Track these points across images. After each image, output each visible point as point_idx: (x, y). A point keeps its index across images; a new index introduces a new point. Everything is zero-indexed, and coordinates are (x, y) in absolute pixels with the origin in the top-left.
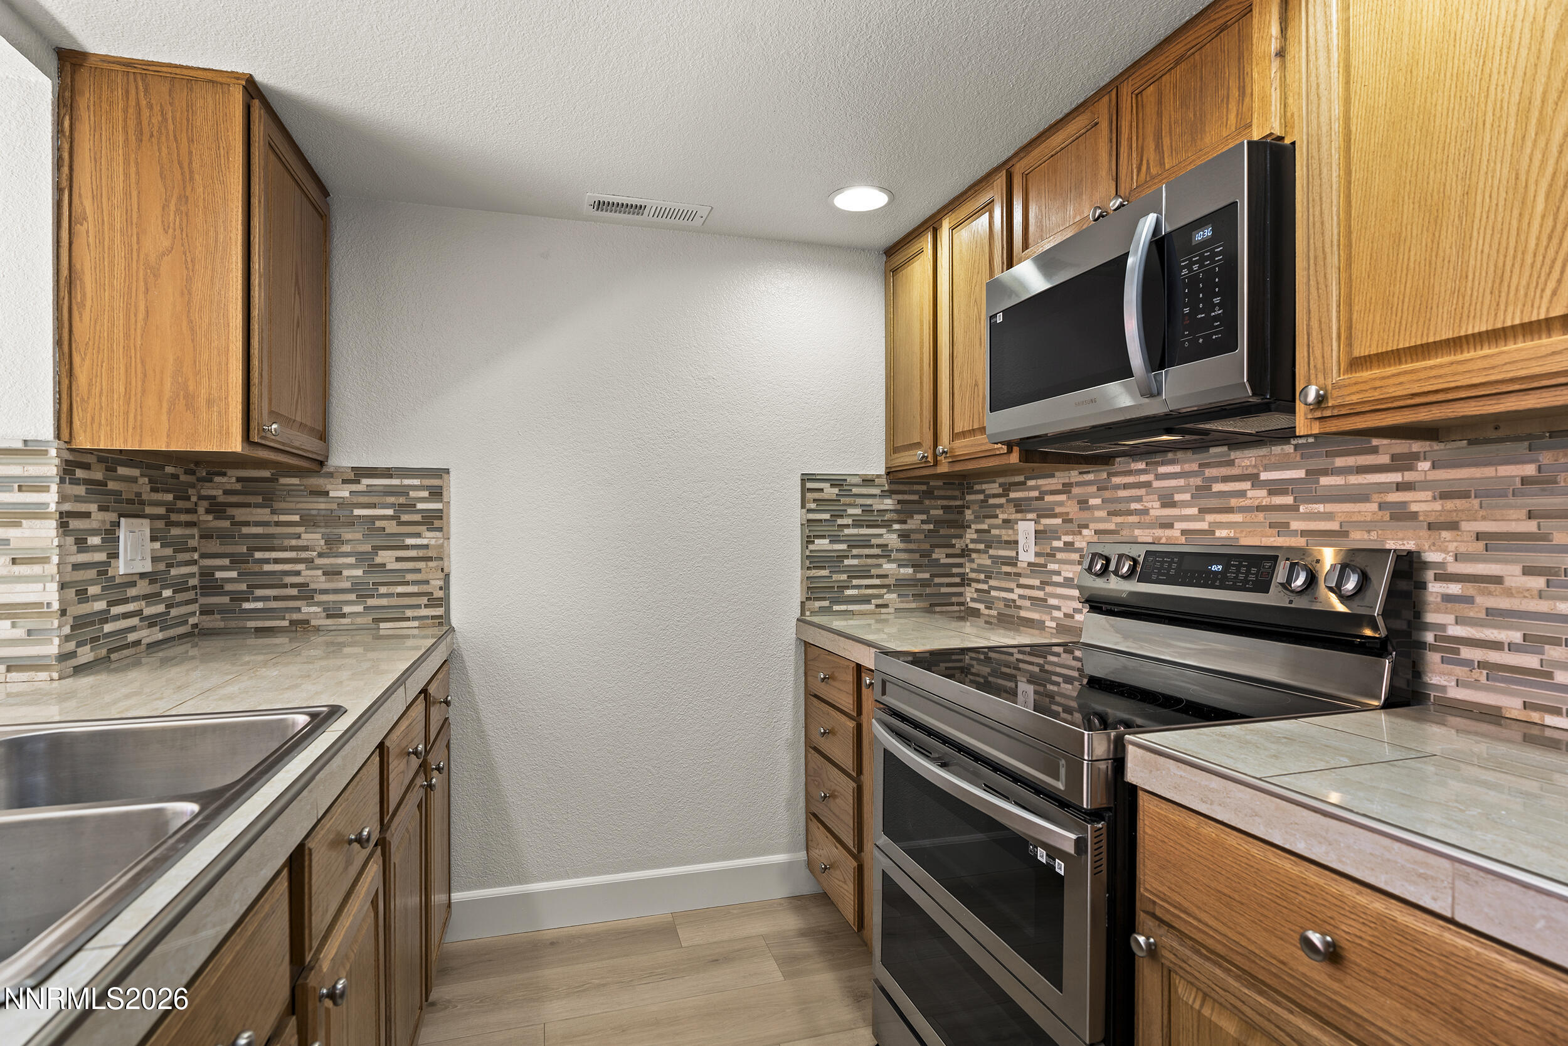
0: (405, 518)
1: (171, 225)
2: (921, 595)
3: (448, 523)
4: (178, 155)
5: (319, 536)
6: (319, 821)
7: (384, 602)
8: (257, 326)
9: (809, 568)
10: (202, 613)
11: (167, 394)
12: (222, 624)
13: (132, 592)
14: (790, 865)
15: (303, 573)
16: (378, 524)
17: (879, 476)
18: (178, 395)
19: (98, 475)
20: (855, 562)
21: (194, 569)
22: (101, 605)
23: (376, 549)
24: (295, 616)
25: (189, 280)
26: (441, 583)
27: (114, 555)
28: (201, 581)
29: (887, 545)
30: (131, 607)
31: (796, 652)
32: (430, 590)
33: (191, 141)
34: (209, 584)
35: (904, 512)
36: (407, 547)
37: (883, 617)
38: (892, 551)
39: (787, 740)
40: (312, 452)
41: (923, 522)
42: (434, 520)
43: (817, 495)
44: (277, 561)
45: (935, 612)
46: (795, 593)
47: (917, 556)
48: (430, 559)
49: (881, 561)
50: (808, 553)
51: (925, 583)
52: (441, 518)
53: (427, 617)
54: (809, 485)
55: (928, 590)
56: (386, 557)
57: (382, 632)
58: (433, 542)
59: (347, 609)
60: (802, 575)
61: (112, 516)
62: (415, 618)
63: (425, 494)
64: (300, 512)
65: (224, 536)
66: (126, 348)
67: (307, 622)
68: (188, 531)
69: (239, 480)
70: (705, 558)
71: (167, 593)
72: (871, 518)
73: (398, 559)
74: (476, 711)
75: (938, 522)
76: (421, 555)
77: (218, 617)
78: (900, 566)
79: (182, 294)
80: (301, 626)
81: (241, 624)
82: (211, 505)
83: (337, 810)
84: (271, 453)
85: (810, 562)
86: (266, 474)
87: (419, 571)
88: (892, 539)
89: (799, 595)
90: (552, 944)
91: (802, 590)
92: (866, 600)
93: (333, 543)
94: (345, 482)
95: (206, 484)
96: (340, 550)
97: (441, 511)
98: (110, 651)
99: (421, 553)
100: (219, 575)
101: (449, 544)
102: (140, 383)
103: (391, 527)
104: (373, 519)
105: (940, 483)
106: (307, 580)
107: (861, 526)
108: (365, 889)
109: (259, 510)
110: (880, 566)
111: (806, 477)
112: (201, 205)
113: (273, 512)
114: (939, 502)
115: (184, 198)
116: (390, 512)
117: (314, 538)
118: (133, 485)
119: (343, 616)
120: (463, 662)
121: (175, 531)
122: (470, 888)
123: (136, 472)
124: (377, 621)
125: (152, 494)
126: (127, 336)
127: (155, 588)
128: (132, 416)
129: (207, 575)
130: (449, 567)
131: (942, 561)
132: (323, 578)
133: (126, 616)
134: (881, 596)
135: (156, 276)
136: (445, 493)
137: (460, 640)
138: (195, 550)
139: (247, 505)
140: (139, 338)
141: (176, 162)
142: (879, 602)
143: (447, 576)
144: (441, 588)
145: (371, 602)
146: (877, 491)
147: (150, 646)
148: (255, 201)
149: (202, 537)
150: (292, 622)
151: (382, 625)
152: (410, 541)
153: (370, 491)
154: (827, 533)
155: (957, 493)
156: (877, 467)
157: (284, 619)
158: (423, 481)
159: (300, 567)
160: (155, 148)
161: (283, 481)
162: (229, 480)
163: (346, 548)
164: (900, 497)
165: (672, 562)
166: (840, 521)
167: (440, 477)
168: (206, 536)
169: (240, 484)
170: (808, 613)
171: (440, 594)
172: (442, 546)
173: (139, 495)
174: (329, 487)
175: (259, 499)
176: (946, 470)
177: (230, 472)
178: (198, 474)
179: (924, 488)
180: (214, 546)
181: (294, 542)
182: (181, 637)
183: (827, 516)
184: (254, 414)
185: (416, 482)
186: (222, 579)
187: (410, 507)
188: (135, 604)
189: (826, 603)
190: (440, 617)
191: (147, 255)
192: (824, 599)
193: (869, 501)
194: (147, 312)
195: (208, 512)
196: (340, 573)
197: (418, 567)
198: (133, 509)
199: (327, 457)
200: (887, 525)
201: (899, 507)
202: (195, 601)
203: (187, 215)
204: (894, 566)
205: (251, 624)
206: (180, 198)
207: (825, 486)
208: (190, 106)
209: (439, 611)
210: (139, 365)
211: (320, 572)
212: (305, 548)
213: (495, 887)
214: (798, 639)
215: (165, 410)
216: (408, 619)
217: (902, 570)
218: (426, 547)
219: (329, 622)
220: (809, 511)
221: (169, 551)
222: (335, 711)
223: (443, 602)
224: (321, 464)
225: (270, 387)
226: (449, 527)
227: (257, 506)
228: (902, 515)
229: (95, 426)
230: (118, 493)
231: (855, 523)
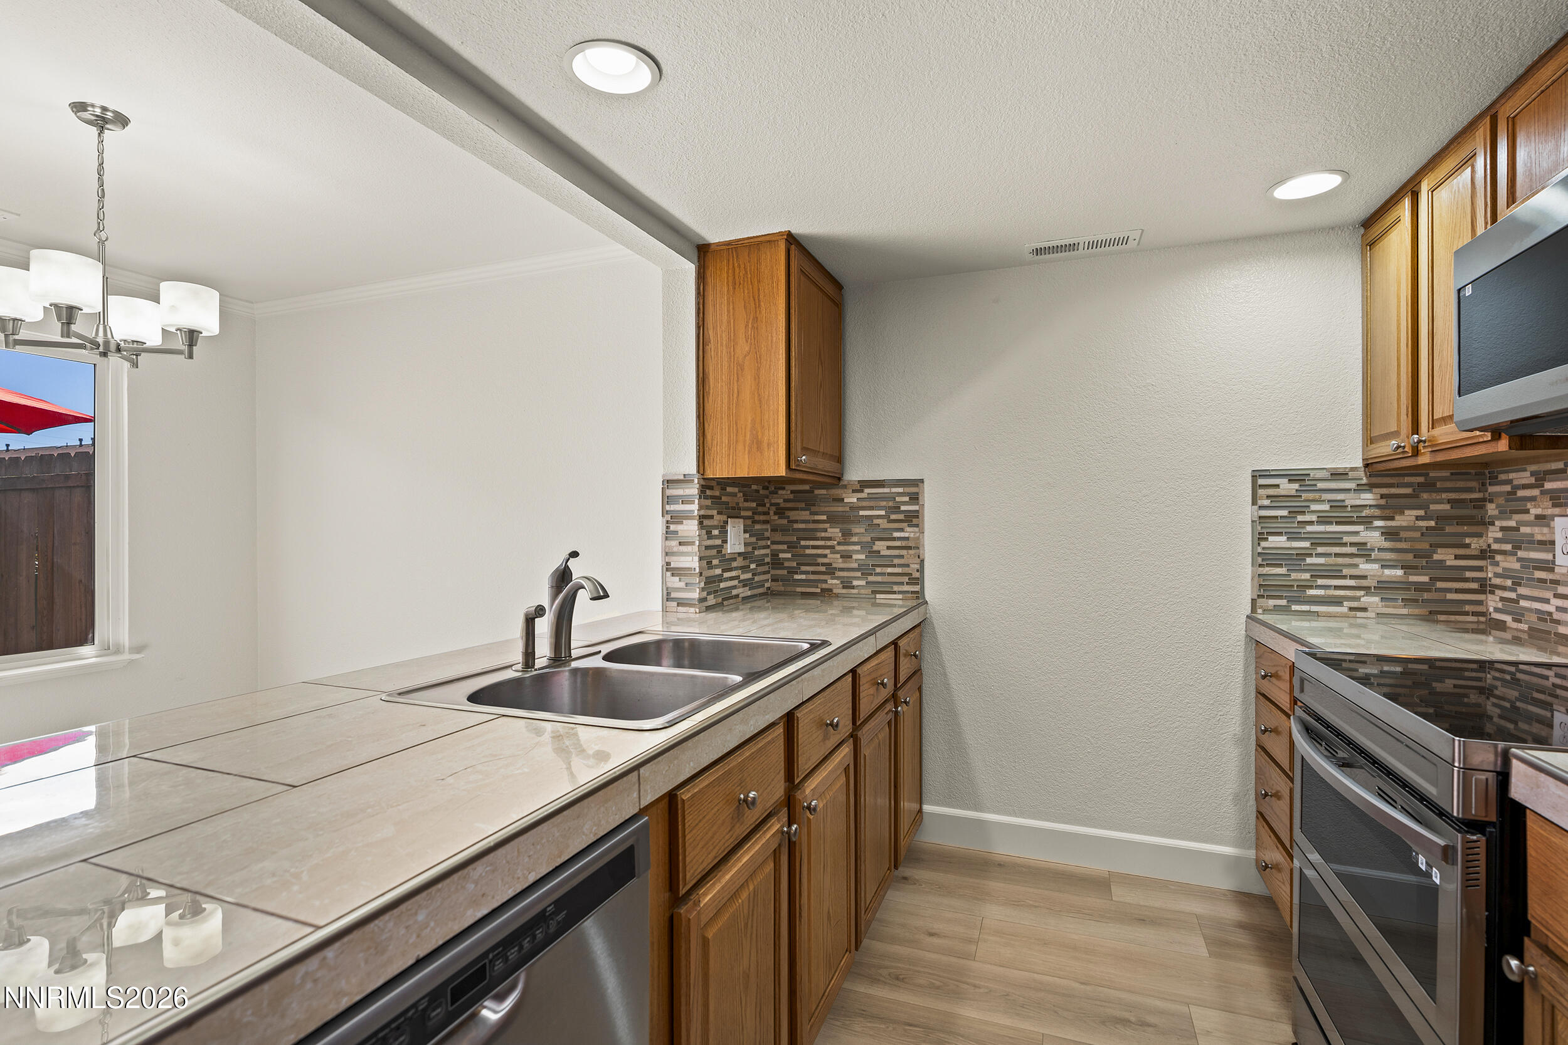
0: (893, 517)
1: (750, 337)
2: (1416, 601)
3: (923, 521)
4: (753, 293)
5: (838, 530)
6: (803, 703)
7: (879, 579)
8: (794, 393)
9: (1260, 565)
10: (772, 580)
11: (748, 442)
12: (782, 589)
13: (734, 564)
14: (1237, 860)
15: (829, 556)
16: (876, 521)
17: (1353, 469)
18: (753, 442)
19: (717, 493)
20: (1321, 560)
21: (767, 551)
22: (718, 571)
23: (874, 540)
24: (824, 586)
25: (759, 369)
26: (917, 566)
27: (725, 541)
28: (772, 559)
29: (1365, 544)
30: (733, 574)
31: (1246, 648)
32: (910, 572)
33: (759, 281)
34: (777, 563)
35: (1390, 507)
36: (894, 539)
37: (1359, 621)
38: (1373, 550)
39: (1235, 735)
40: (832, 472)
41: (1418, 518)
42: (913, 519)
43: (1271, 492)
44: (814, 547)
45: (1437, 622)
46: (1246, 591)
47: (1410, 556)
48: (910, 548)
49: (1356, 560)
50: (1260, 550)
51: (1420, 587)
52: (917, 517)
53: (907, 592)
54: (1261, 481)
55: (1426, 596)
56: (880, 546)
57: (878, 601)
58: (912, 535)
59: (855, 583)
60: (1252, 571)
61: (724, 518)
62: (900, 592)
63: (907, 499)
64: (827, 513)
65: (784, 530)
66: (729, 416)
67: (831, 590)
68: (764, 527)
69: (792, 492)
70: (1144, 552)
71: (753, 566)
72: (1339, 514)
73: (889, 548)
74: (943, 667)
75: (1441, 518)
76: (904, 545)
77: (781, 583)
78: (1383, 567)
79: (755, 379)
80: (827, 594)
81: (792, 589)
82: (777, 509)
83: (818, 701)
84: (805, 475)
85: (1263, 560)
86: (807, 487)
87: (902, 557)
88: (1373, 537)
89: (1250, 592)
90: (1000, 865)
91: (1252, 588)
92: (1338, 601)
93: (846, 534)
94: (854, 491)
95: (775, 495)
96: (851, 541)
97: (917, 511)
98: (724, 599)
99: (904, 543)
100: (781, 555)
101: (923, 537)
102: (735, 437)
103: (883, 523)
104: (871, 517)
105: (1445, 474)
106: (831, 561)
107: (1330, 523)
108: (838, 760)
109: (803, 513)
110: (1356, 566)
111: (1258, 474)
112: (764, 320)
113: (812, 514)
114: (1444, 496)
115: (756, 319)
116: (883, 513)
117: (835, 532)
118: (735, 498)
119: (853, 587)
120: (934, 628)
121: (758, 527)
122: (938, 804)
123: (736, 490)
124: (874, 592)
125: (745, 503)
126: (729, 408)
127: (746, 563)
128: (731, 456)
129: (775, 555)
130: (924, 554)
131: (1448, 563)
132: (840, 560)
133: (732, 579)
134: (1358, 599)
135: (742, 370)
136: (920, 498)
137: (931, 611)
138: (768, 539)
139: (796, 509)
140: (734, 409)
141: (752, 298)
142: (1355, 604)
143: (923, 561)
144: (918, 571)
145: (871, 578)
146: (1351, 485)
147: (744, 598)
148: (792, 311)
149: (772, 530)
150: (822, 589)
151: (878, 596)
152: (896, 534)
153: (871, 497)
154: (1284, 530)
155: (1474, 484)
156: (1354, 459)
157: (817, 587)
158: (905, 489)
159: (827, 551)
160: (742, 290)
161: (817, 492)
162: (785, 493)
163: (855, 539)
164: (1385, 491)
165: (1111, 556)
166: (1300, 518)
167: (917, 486)
168: (774, 530)
169: (793, 494)
170: (1260, 611)
171: (917, 575)
172: (918, 538)
173: (738, 504)
174: (844, 495)
175: (803, 505)
176: (1428, 461)
177: (787, 487)
178: (770, 489)
179: (1421, 479)
180: (778, 537)
181: (823, 534)
182: (761, 595)
183: (1284, 513)
184: (793, 451)
185: (900, 490)
186: (783, 558)
187: (896, 509)
188: (736, 572)
189: (1283, 602)
190: (917, 592)
191: (738, 358)
192: (1280, 597)
193: (1340, 496)
194: (738, 392)
195: (775, 514)
196: (851, 557)
197: (901, 554)
198: (733, 512)
199: (843, 474)
200: (1367, 522)
201: (1383, 502)
202: (768, 572)
203: (757, 328)
204: (1376, 566)
205: (799, 589)
206: (753, 319)
207: (1283, 482)
208: (759, 260)
209: (916, 588)
210: (735, 426)
211: (838, 556)
212: (830, 539)
213: (957, 808)
214: (1247, 636)
215: (747, 452)
216: (894, 593)
217: (1387, 572)
218: (907, 539)
219: (844, 591)
220: (1261, 507)
221: (754, 539)
222: (825, 643)
223: (918, 581)
224: (839, 479)
225: (802, 432)
226: (923, 524)
227: (803, 509)
228: (1388, 511)
229: (715, 464)
230: (728, 503)
231: (1320, 519)
